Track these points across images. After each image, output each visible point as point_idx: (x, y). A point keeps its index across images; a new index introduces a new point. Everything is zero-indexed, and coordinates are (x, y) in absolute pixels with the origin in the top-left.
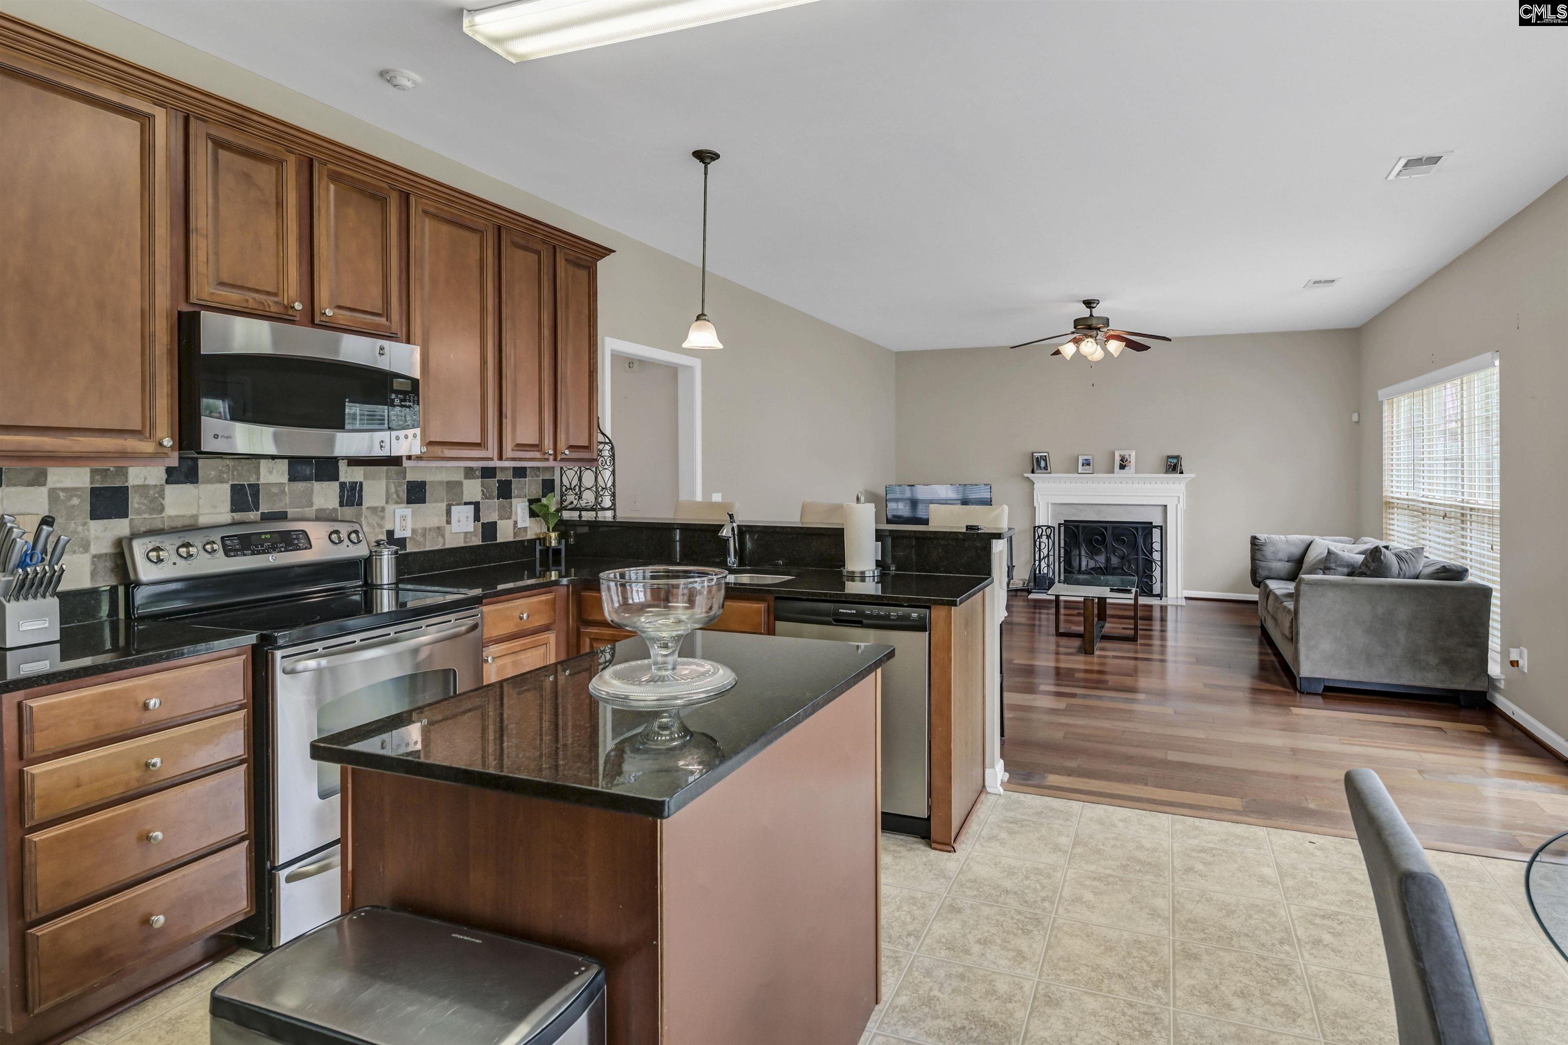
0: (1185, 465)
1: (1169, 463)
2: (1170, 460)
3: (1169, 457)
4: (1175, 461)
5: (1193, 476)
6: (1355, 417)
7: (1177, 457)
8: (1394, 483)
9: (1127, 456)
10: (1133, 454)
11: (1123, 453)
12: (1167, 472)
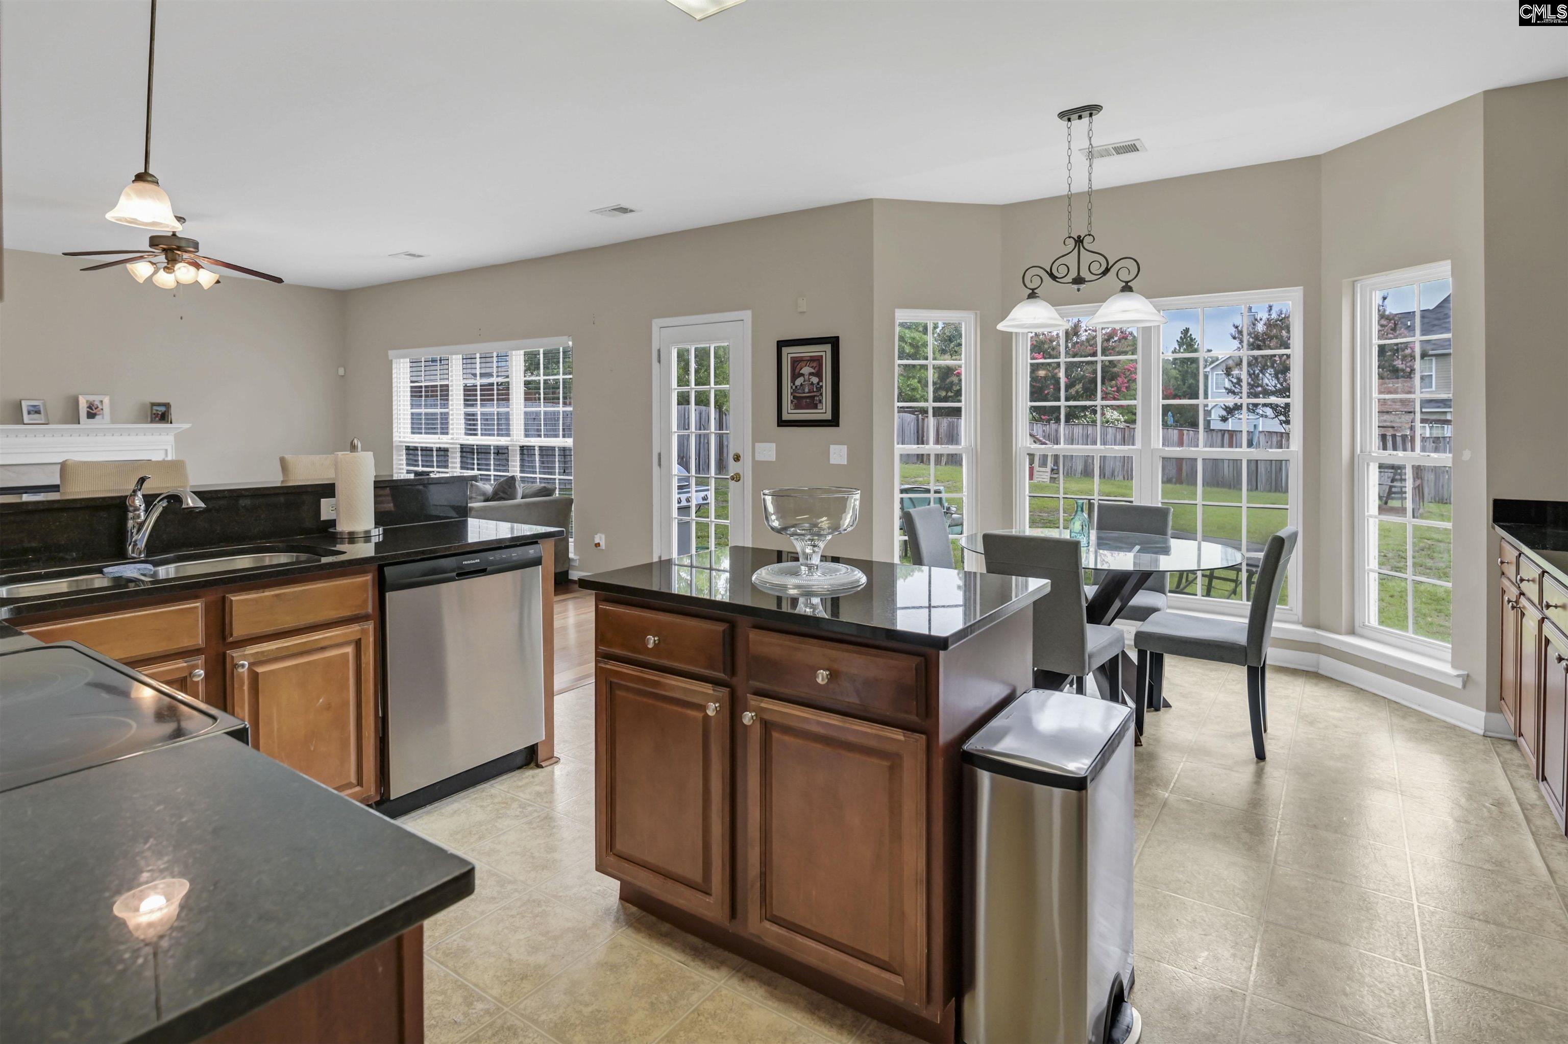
0: (174, 413)
1: (154, 412)
2: (155, 408)
3: (153, 404)
4: (163, 409)
5: (186, 426)
6: (341, 371)
7: (167, 406)
8: (402, 435)
9: (97, 403)
10: (106, 400)
11: (96, 399)
12: (152, 421)
